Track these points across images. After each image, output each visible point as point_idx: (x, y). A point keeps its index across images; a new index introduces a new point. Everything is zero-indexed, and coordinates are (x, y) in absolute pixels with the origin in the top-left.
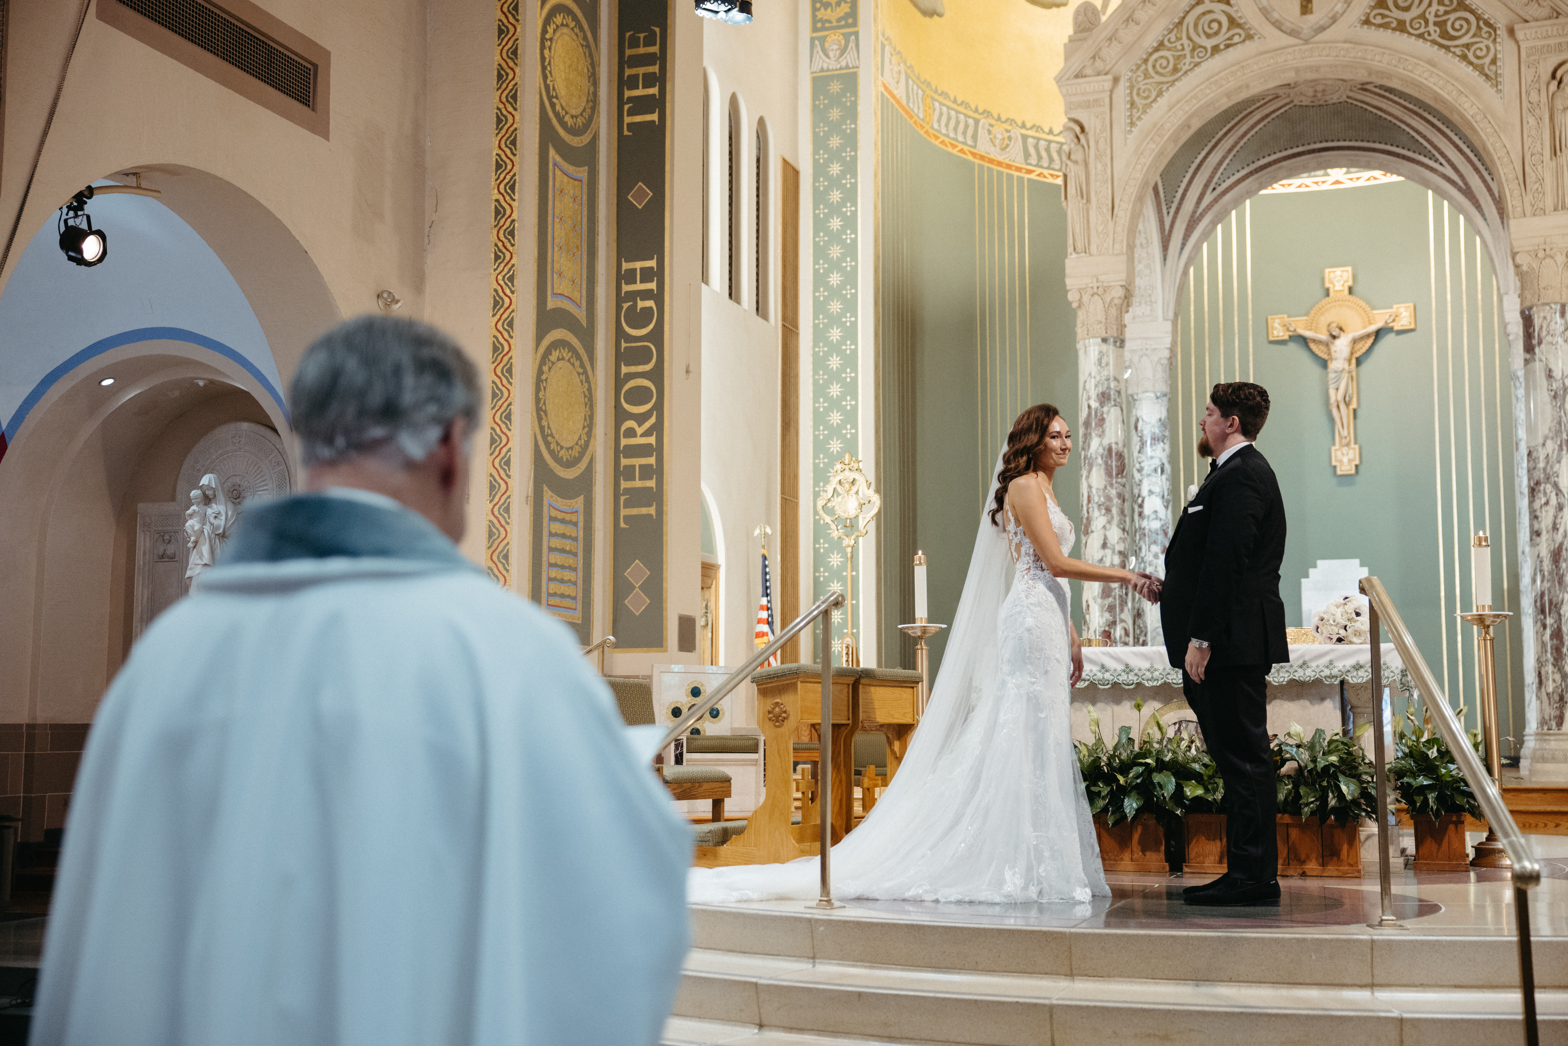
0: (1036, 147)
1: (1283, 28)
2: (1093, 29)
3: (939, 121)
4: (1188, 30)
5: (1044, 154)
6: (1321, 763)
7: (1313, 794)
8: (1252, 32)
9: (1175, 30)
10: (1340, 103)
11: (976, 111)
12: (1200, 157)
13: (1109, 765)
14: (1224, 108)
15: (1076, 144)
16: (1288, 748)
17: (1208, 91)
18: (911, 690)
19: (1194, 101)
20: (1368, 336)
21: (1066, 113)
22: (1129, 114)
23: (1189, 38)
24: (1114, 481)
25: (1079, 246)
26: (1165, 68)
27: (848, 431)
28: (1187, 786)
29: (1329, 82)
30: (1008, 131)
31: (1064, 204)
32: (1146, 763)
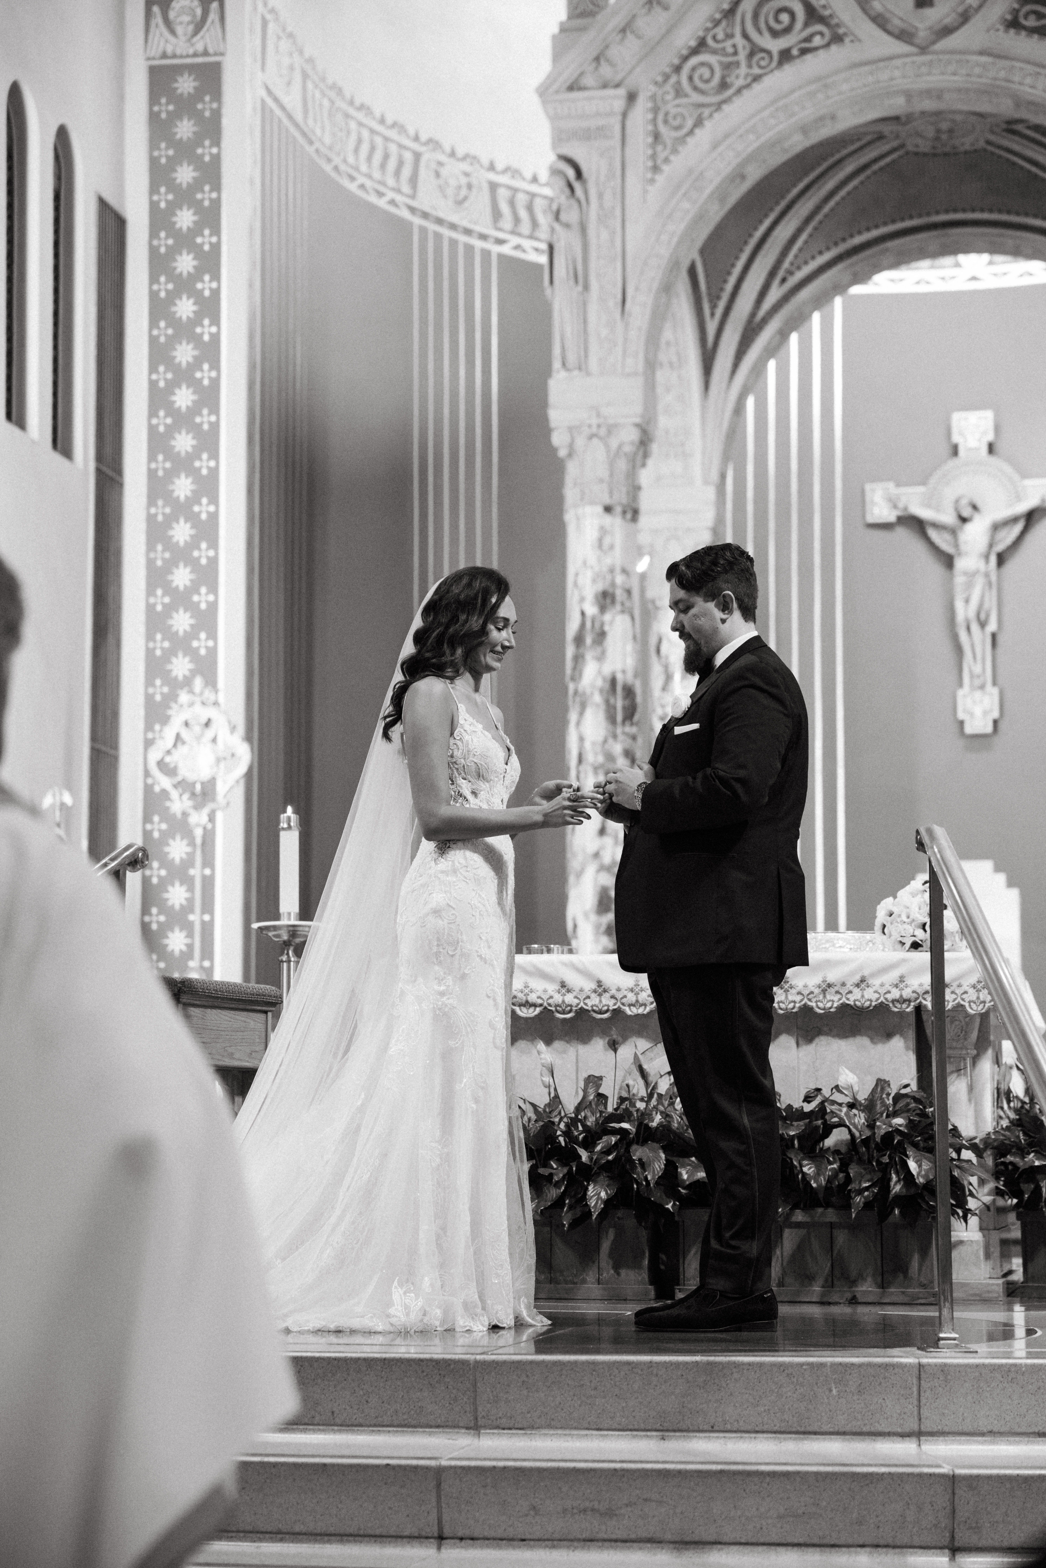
0: (512, 203)
1: (889, 27)
2: (597, 13)
3: (356, 150)
4: (743, 22)
5: (523, 214)
6: (882, 1128)
7: (869, 1177)
8: (841, 31)
9: (724, 23)
10: (976, 151)
11: (416, 138)
12: (762, 229)
13: (567, 1134)
14: (799, 149)
15: (567, 198)
16: (834, 1108)
17: (773, 122)
18: (263, 1016)
19: (751, 137)
20: (1015, 520)
21: (554, 146)
22: (650, 152)
23: (745, 36)
24: (619, 730)
25: (571, 358)
26: (707, 81)
27: (201, 643)
28: (683, 1166)
29: (959, 118)
30: (467, 174)
31: (548, 291)
32: (621, 1129)
